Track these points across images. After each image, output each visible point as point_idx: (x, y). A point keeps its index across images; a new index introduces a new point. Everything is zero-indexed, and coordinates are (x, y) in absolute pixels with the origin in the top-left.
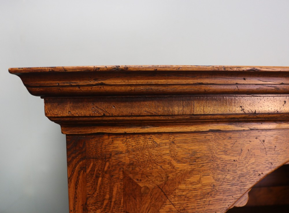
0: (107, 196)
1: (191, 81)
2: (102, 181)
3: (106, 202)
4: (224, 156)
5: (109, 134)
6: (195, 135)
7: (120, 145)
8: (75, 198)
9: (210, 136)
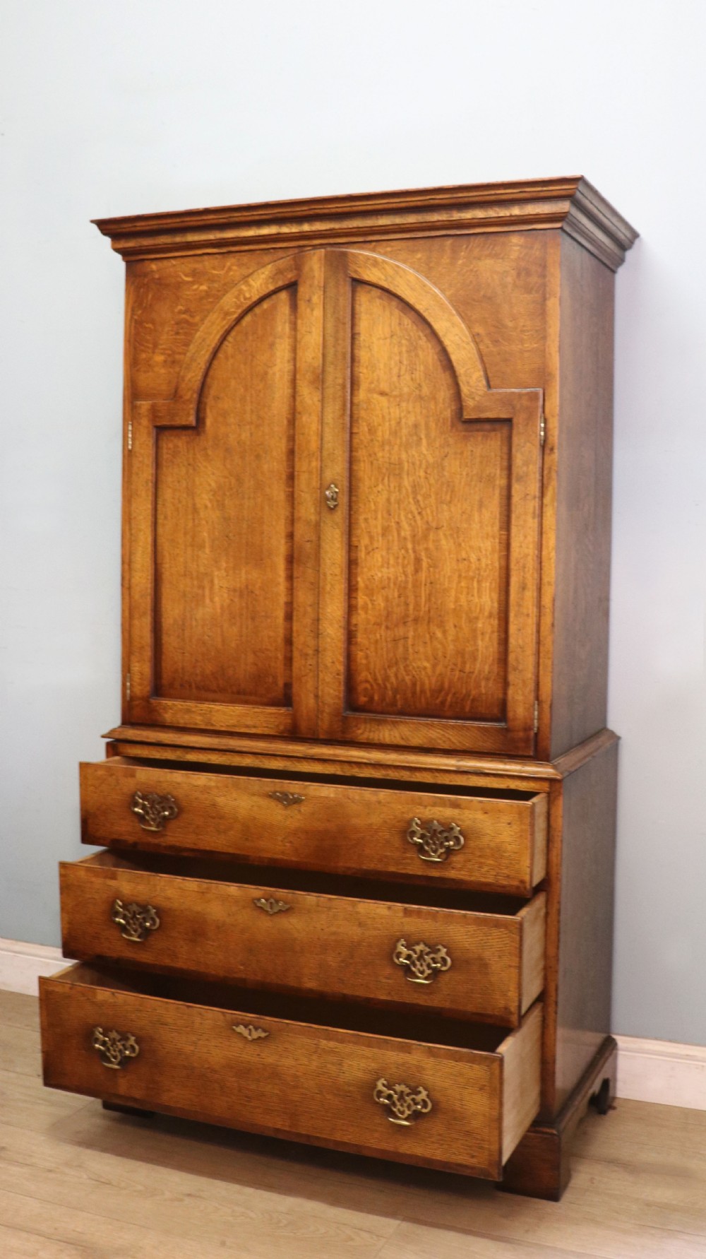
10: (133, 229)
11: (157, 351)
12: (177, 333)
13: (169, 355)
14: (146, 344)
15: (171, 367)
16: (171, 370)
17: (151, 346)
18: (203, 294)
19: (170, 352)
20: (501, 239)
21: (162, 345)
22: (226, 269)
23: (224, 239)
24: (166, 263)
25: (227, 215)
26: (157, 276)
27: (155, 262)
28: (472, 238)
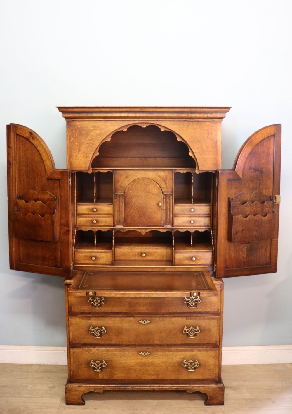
0: (75, 135)
1: (91, 109)
2: (74, 132)
3: (75, 136)
4: (102, 127)
5: (76, 121)
6: (95, 121)
7: (78, 123)
8: (68, 135)
9: (98, 122)
10: (72, 111)
11: (80, 152)
12: (88, 147)
13: (85, 154)
14: (75, 150)
15: (86, 158)
16: (86, 159)
17: (78, 151)
18: (98, 134)
19: (85, 153)
20: (203, 123)
21: (82, 150)
22: (106, 126)
23: (107, 116)
24: (83, 122)
25: (110, 109)
26: (79, 127)
27: (79, 122)
28: (194, 122)
